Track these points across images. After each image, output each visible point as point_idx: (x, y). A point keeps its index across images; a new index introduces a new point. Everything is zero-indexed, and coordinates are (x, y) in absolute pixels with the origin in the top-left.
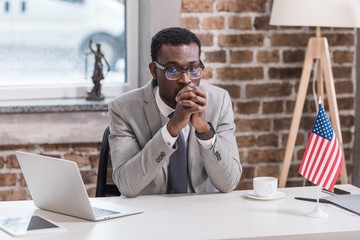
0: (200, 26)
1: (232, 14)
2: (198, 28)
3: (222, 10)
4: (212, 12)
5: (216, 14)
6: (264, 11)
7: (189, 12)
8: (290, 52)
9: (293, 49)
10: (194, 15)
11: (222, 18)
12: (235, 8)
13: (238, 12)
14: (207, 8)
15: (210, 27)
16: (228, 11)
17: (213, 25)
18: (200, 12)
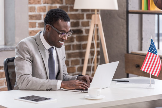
0: (36, 11)
1: (49, 5)
2: (35, 12)
3: (45, 3)
4: (41, 4)
5: (43, 5)
6: (62, 3)
7: (31, 4)
8: (73, 22)
9: (75, 21)
10: (33, 5)
11: (45, 7)
12: (51, 2)
13: (52, 4)
14: (39, 2)
15: (40, 11)
16: (48, 3)
17: (41, 10)
18: (36, 4)
